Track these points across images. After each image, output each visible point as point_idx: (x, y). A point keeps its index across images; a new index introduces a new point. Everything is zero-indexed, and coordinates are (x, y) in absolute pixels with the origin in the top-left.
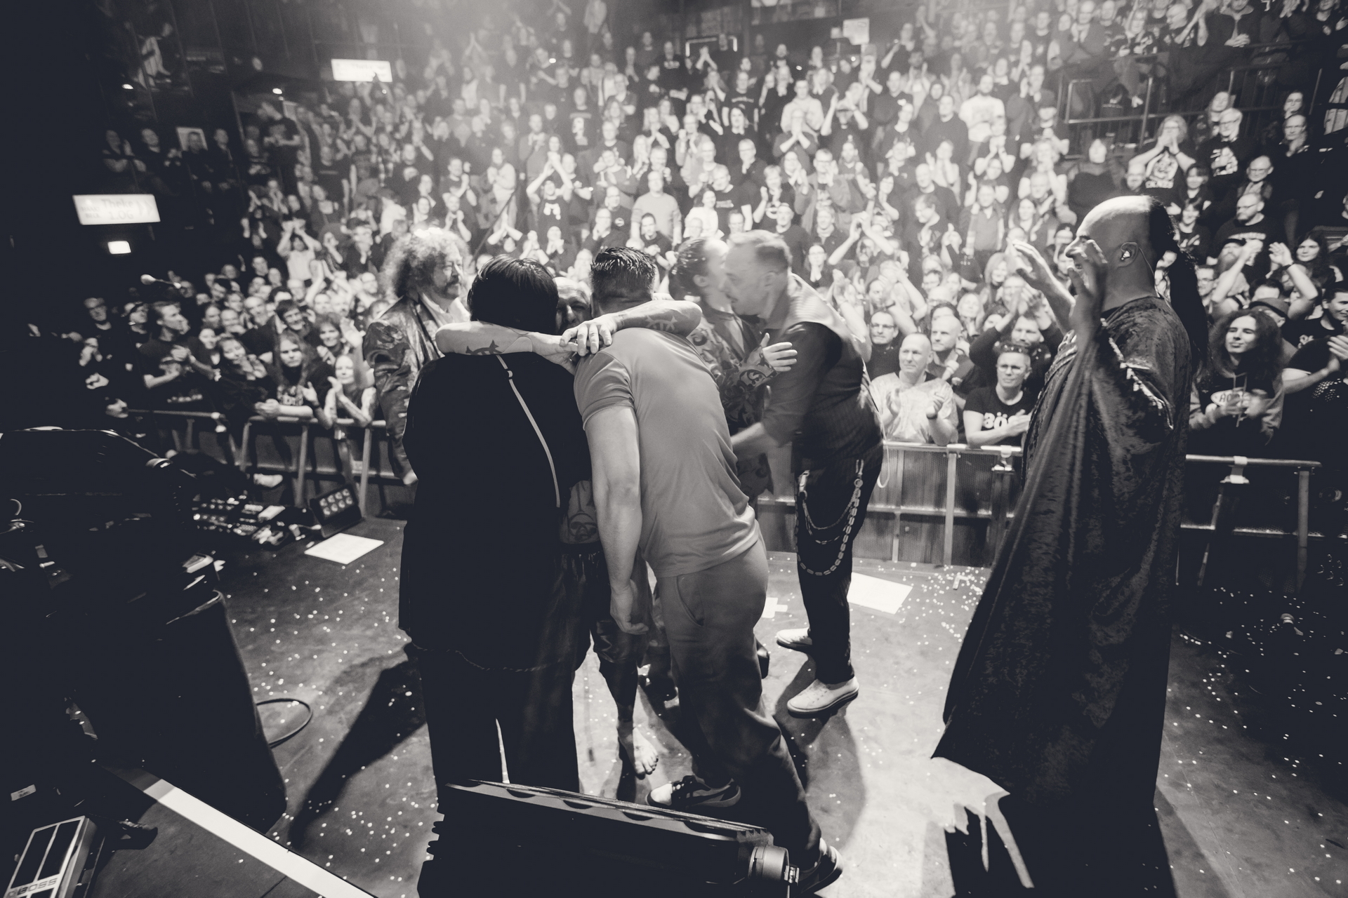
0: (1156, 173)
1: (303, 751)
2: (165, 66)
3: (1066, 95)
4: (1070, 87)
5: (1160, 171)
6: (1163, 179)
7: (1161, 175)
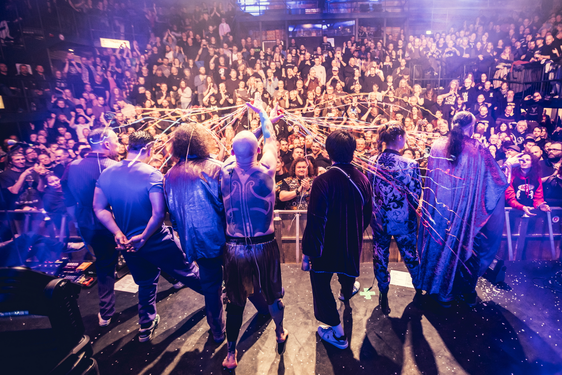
2: (11, 34)
3: (413, 70)
4: (414, 67)
7: (451, 100)
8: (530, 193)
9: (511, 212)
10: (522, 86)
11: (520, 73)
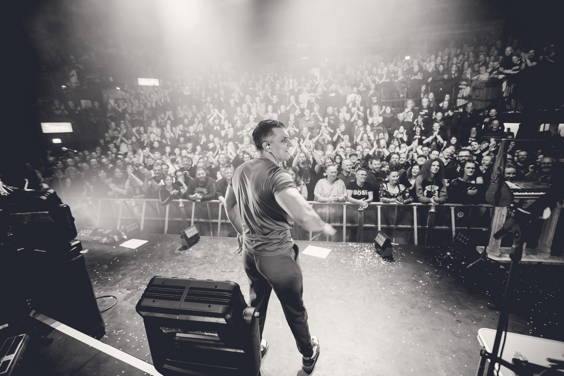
0: (407, 117)
1: (113, 314)
2: (78, 80)
3: (381, 93)
4: (382, 90)
5: (408, 116)
6: (409, 118)
7: (409, 117)
8: (435, 193)
9: (419, 207)
10: (483, 103)
11: (481, 91)
